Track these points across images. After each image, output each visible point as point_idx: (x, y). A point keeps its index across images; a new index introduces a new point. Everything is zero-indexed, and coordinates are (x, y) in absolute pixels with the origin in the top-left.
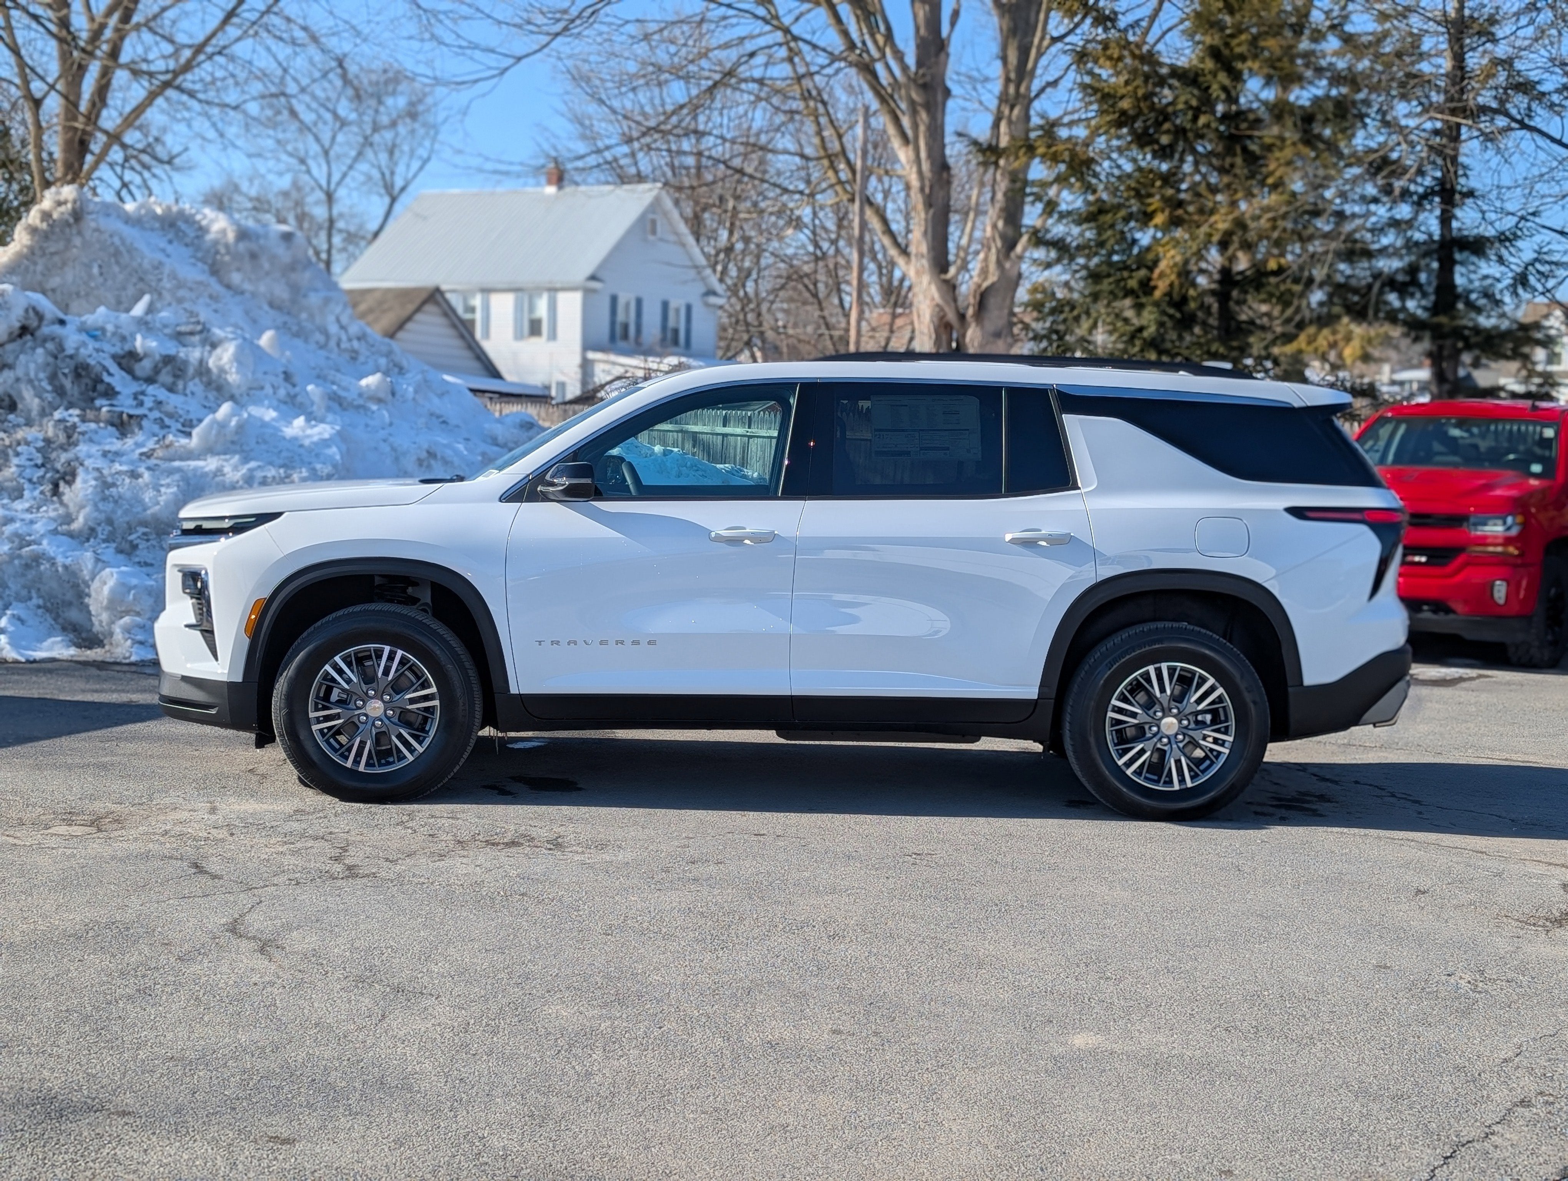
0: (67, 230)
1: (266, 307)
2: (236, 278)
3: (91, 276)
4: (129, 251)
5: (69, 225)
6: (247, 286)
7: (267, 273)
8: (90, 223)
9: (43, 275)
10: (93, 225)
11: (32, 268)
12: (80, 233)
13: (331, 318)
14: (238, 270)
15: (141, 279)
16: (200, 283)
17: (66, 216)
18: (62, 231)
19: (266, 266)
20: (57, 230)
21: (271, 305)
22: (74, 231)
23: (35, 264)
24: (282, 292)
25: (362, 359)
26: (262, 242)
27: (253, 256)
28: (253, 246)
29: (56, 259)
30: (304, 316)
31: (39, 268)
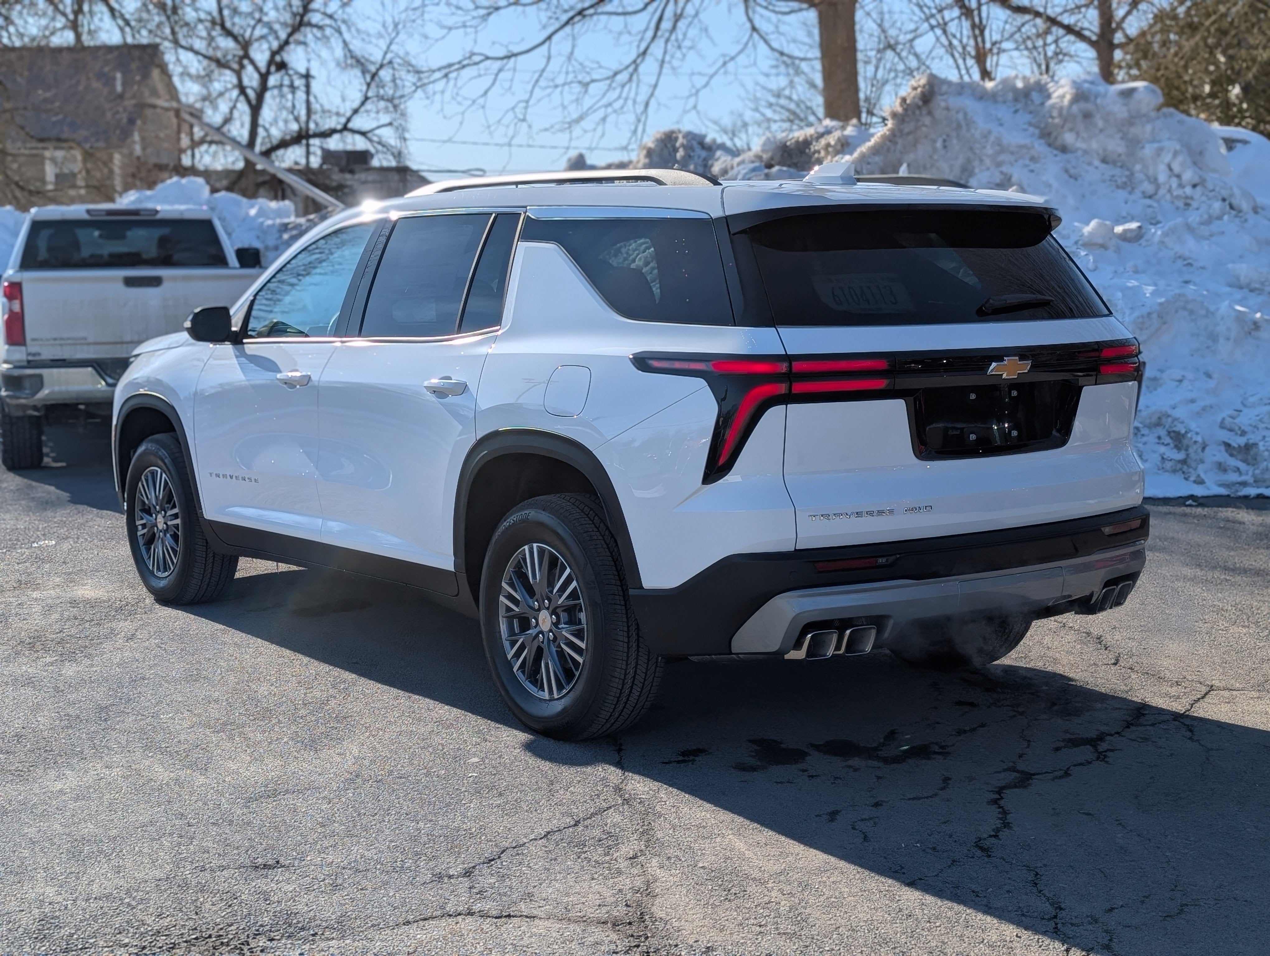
0: (918, 112)
1: (1097, 163)
2: (1069, 138)
3: (935, 150)
4: (967, 125)
5: (919, 107)
6: (1080, 144)
7: (1101, 131)
8: (940, 102)
9: (901, 153)
10: (943, 104)
11: (892, 148)
12: (930, 113)
13: (1162, 168)
14: (1071, 130)
15: (971, 149)
16: (1021, 147)
17: (917, 100)
18: (914, 113)
19: (1100, 124)
20: (910, 112)
21: (1104, 161)
22: (924, 112)
23: (896, 143)
24: (1116, 146)
25: (1195, 204)
26: (1099, 101)
27: (1087, 116)
28: (1089, 106)
29: (911, 138)
30: (1138, 167)
31: (899, 147)
